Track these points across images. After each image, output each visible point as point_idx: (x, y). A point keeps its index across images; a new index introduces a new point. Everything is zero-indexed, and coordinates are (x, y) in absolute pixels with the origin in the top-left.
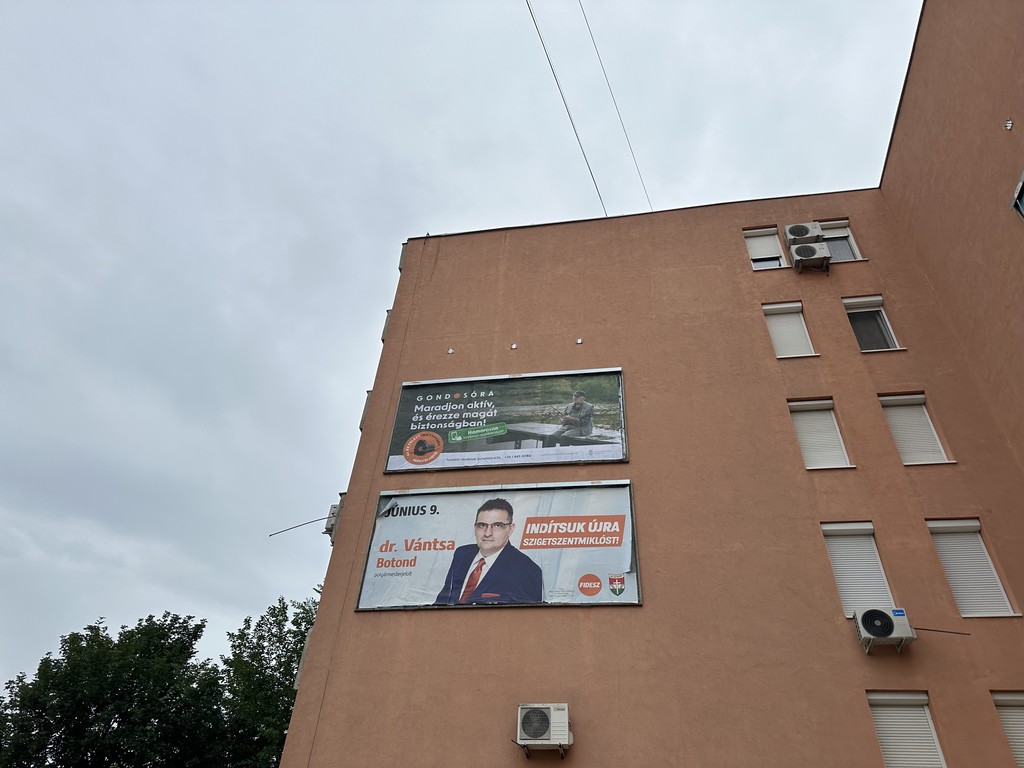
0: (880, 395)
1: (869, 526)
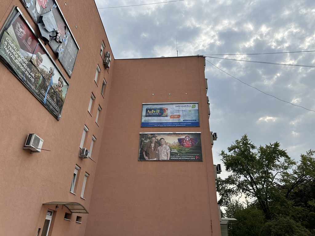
0: (99, 105)
1: (88, 130)
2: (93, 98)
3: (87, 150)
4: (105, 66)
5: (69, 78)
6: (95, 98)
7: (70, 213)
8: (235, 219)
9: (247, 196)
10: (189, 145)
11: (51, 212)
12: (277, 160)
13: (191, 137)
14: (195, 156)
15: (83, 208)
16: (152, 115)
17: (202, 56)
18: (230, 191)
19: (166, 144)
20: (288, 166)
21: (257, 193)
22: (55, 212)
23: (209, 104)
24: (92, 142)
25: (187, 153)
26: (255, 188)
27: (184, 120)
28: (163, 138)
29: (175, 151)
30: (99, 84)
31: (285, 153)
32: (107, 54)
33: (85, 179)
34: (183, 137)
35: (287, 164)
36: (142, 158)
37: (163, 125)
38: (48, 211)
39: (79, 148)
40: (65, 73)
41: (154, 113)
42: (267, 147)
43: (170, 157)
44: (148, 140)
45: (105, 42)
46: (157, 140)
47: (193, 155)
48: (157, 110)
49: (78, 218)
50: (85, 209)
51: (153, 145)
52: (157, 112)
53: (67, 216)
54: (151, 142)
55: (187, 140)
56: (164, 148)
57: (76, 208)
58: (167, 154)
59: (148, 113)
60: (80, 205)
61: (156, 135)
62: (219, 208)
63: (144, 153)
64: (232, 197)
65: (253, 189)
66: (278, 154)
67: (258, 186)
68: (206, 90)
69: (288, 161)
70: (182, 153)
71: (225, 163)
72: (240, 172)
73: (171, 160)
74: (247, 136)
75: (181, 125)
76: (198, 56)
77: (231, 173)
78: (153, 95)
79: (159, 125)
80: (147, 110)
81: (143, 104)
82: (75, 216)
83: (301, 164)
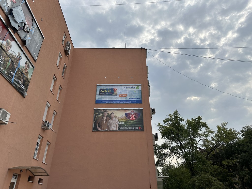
0: (60, 85)
1: (50, 106)
2: (55, 79)
3: (48, 123)
4: (66, 53)
5: (34, 62)
6: (57, 79)
7: (33, 176)
8: (169, 177)
9: (178, 158)
10: (133, 118)
11: (16, 176)
12: (199, 130)
13: (135, 112)
14: (138, 127)
15: (45, 172)
16: (105, 94)
17: (144, 49)
18: (165, 154)
19: (116, 117)
20: (208, 135)
21: (185, 156)
22: (19, 175)
23: (150, 86)
24: (53, 116)
25: (132, 124)
26: (184, 152)
27: (130, 99)
28: (113, 113)
29: (123, 123)
30: (60, 68)
31: (206, 125)
32: (68, 44)
33: (47, 146)
34: (129, 112)
35: (207, 133)
36: (95, 129)
37: (113, 102)
38: (14, 175)
39: (42, 120)
40: (32, 58)
41: (106, 92)
42: (193, 120)
43: (119, 128)
44: (101, 115)
45: (66, 34)
46: (108, 114)
47: (137, 126)
48: (109, 90)
49: (40, 180)
50: (46, 172)
51: (105, 118)
52: (109, 92)
53: (31, 178)
54: (103, 116)
55: (132, 114)
56: (114, 120)
57: (38, 172)
58: (116, 126)
59: (101, 92)
60: (42, 169)
61: (107, 110)
62: (156, 168)
63: (97, 125)
64: (166, 159)
65: (182, 152)
66: (200, 125)
67: (186, 150)
68: (148, 75)
69: (208, 130)
70: (128, 125)
71: (161, 132)
72: (172, 139)
73: (119, 131)
74: (177, 111)
75: (127, 102)
76: (141, 49)
77: (165, 140)
78: (106, 77)
79: (110, 102)
80: (100, 90)
81: (97, 85)
82: (37, 178)
83: (217, 132)
